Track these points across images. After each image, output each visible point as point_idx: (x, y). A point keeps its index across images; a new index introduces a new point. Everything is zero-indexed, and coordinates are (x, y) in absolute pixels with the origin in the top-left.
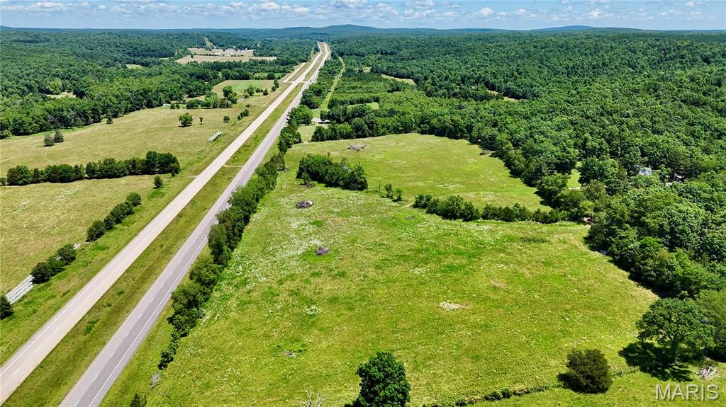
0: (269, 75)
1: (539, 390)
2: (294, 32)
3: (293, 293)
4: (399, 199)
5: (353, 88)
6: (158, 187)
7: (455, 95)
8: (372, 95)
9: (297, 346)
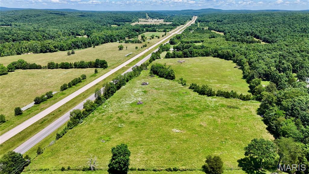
0: (164, 30)
1: (191, 170)
2: (185, 12)
3: (119, 118)
4: (185, 85)
5: (195, 36)
6: (96, 73)
7: (238, 40)
8: (201, 39)
9: (107, 138)
